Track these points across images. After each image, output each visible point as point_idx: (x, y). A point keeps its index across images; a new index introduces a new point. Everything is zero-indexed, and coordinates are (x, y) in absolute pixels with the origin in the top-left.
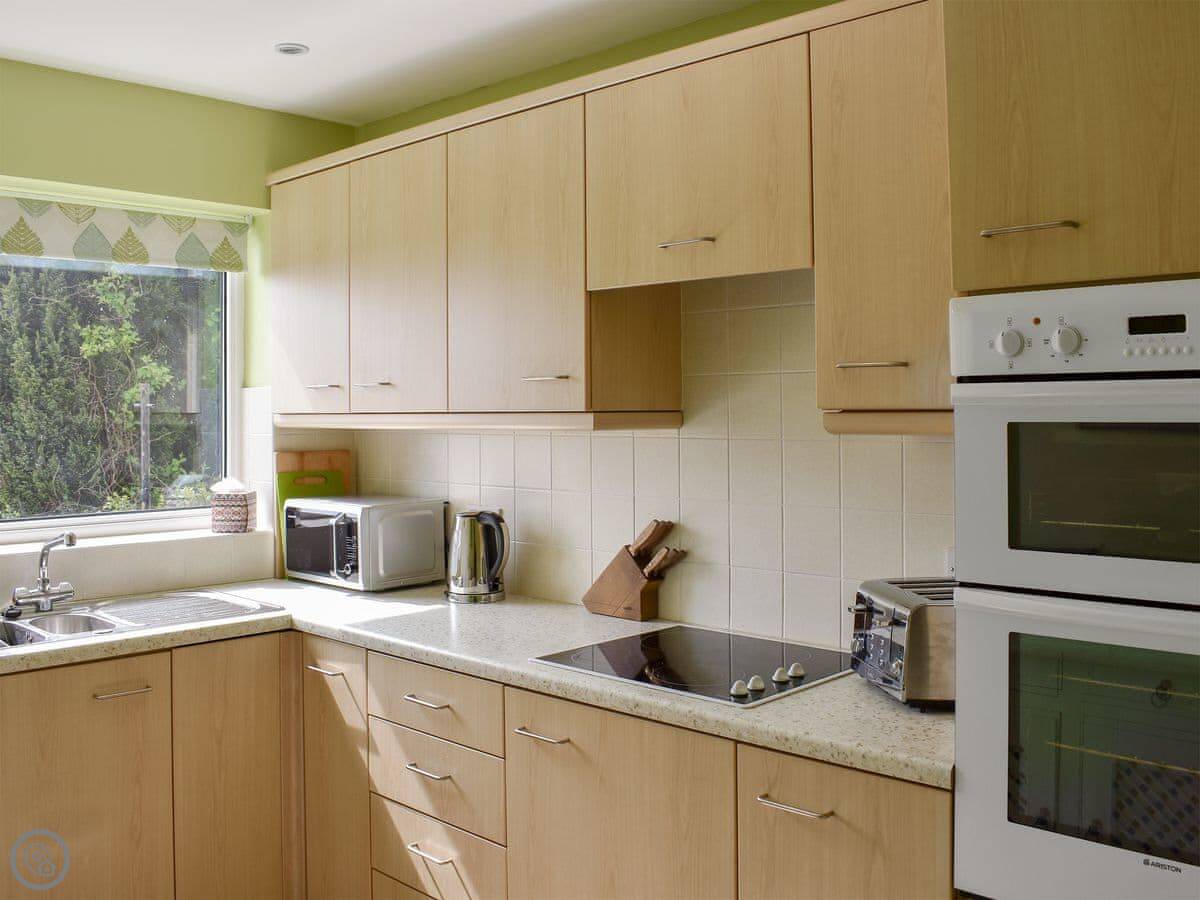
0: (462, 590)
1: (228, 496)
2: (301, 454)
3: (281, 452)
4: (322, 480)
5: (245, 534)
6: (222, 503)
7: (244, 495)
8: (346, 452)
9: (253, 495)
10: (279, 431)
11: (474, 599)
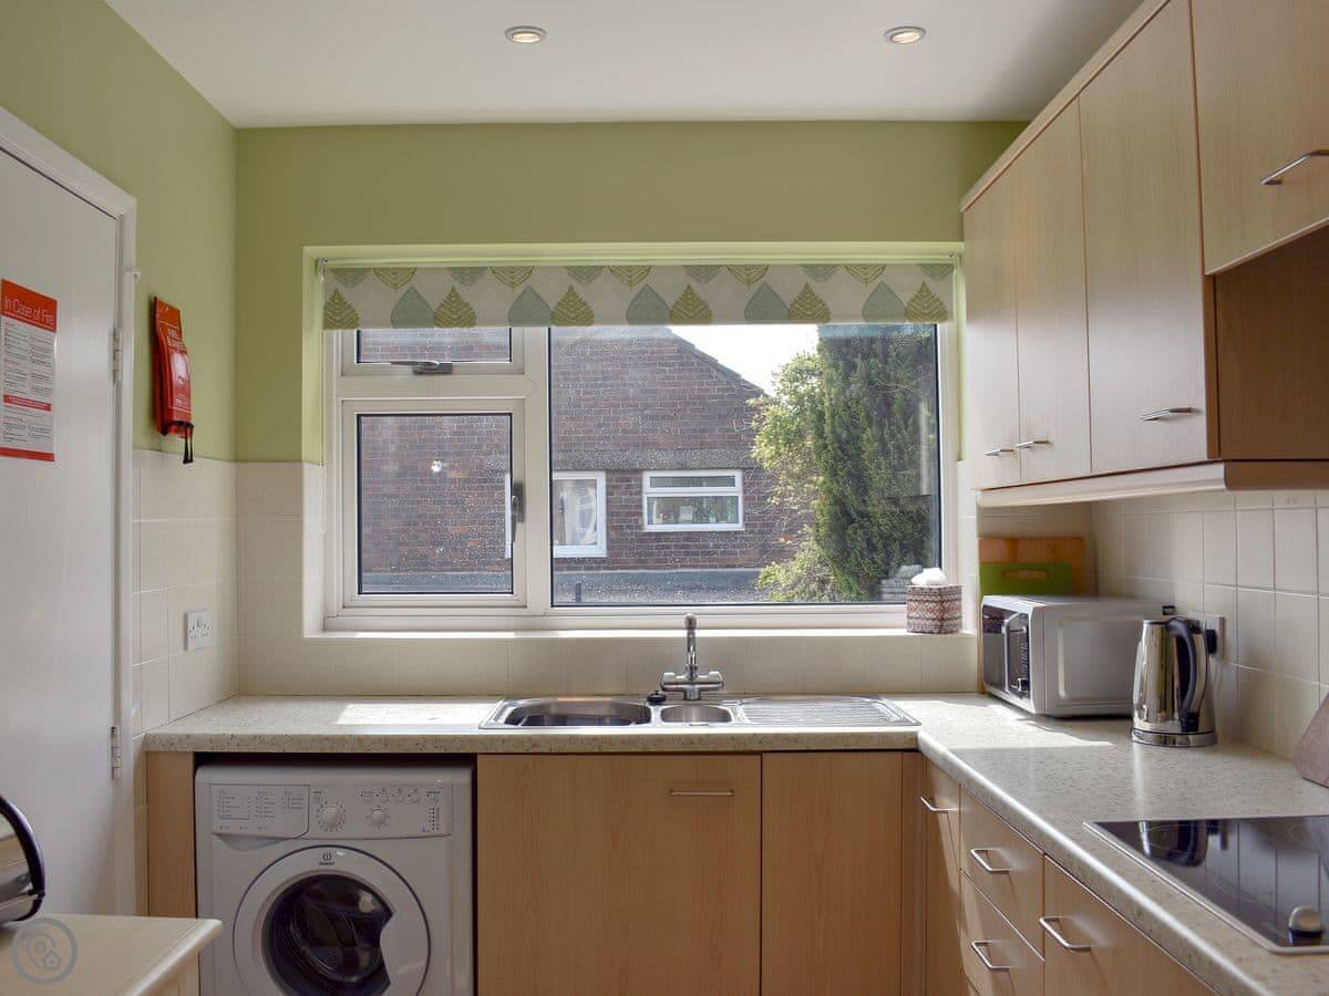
0: (1147, 726)
1: (922, 589)
2: (1013, 542)
3: (986, 539)
4: (1044, 575)
5: (939, 636)
6: (916, 597)
7: (939, 589)
8: (1079, 540)
9: (957, 590)
10: (985, 513)
11: (1164, 740)
